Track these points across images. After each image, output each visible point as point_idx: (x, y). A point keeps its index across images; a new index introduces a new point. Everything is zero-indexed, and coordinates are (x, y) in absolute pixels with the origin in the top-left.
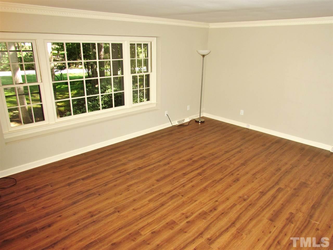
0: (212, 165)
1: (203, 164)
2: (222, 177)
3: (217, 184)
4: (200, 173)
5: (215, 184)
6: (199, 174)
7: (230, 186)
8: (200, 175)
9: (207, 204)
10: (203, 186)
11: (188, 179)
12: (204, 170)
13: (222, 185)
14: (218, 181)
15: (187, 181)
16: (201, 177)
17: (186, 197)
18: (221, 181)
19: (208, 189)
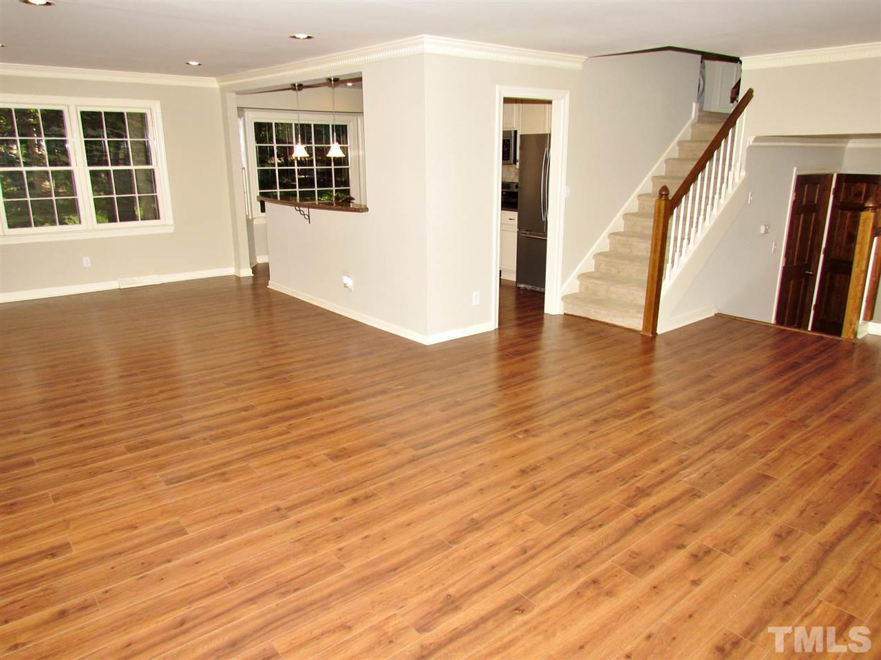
0: (600, 526)
1: (638, 530)
2: (570, 482)
3: (588, 464)
4: (641, 497)
5: (592, 465)
6: (647, 492)
7: (550, 459)
8: (643, 491)
9: (614, 429)
10: (627, 460)
11: (675, 479)
12: (630, 505)
13: (573, 460)
14: (583, 470)
15: (676, 474)
16: (639, 484)
17: (664, 440)
18: (574, 471)
19: (614, 455)
